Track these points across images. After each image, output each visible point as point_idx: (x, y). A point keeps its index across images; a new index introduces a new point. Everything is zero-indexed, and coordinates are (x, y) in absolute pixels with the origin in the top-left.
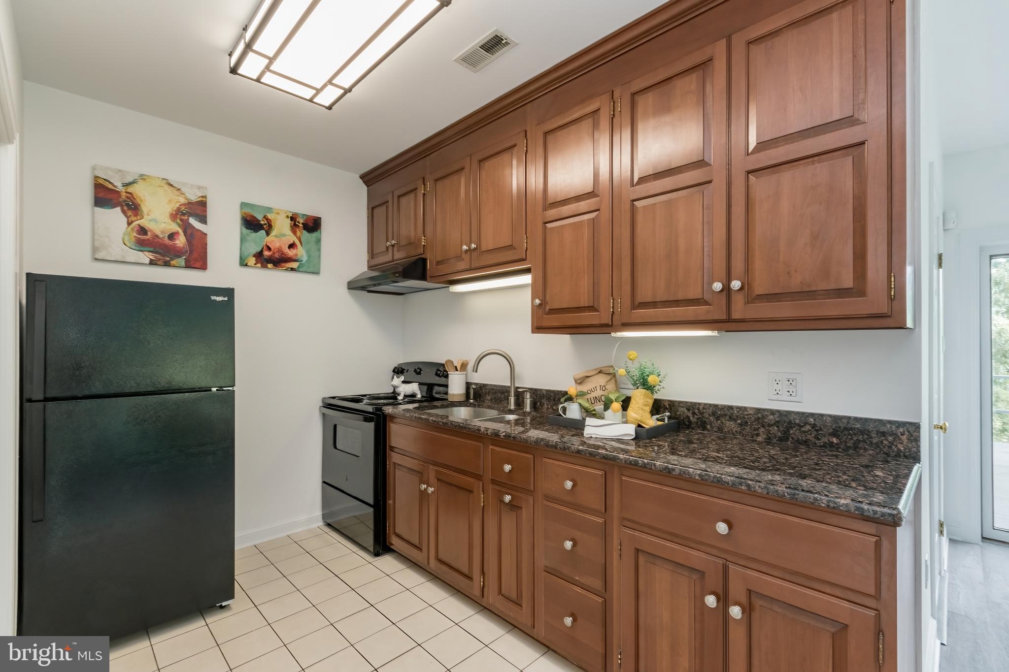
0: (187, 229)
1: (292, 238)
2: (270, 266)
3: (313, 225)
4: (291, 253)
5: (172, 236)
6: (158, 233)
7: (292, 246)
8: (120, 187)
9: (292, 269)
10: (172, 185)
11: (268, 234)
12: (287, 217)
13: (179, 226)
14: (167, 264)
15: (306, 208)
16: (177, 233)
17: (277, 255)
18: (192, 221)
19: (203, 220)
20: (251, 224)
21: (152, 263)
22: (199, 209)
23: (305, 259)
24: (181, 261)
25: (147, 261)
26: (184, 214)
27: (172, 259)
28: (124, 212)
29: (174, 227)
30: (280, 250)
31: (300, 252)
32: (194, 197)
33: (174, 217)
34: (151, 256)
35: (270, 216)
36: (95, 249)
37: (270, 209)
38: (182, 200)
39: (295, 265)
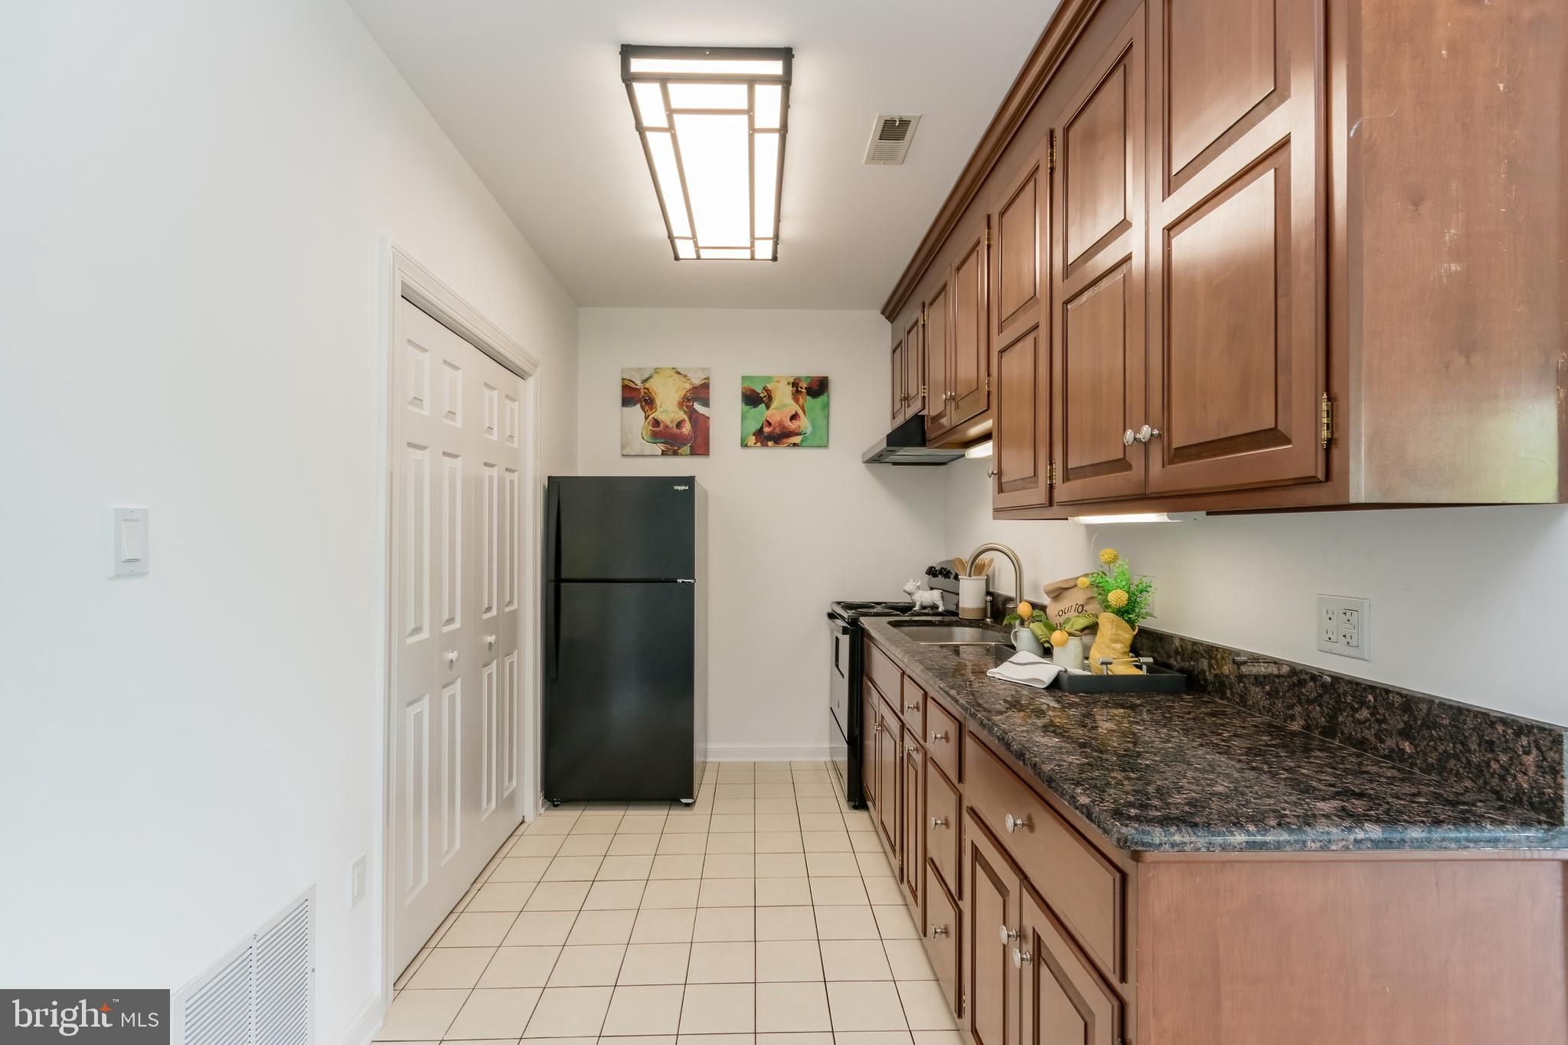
0: (693, 414)
1: (794, 408)
2: (770, 443)
3: (819, 388)
4: (793, 426)
5: (679, 425)
6: (668, 423)
7: (794, 417)
8: (640, 385)
9: (795, 445)
10: (679, 373)
11: (768, 407)
12: (789, 383)
13: (685, 412)
14: (675, 453)
15: (810, 370)
16: (684, 420)
17: (777, 431)
18: (698, 407)
19: (706, 403)
20: (752, 399)
21: (664, 453)
22: (700, 393)
23: (809, 430)
24: (686, 449)
25: (660, 453)
26: (689, 400)
27: (679, 448)
28: (643, 408)
29: (682, 415)
30: (781, 424)
31: (804, 423)
32: (697, 382)
33: (681, 405)
34: (662, 447)
35: (770, 386)
36: (623, 447)
37: (769, 379)
38: (688, 386)
39: (797, 439)
